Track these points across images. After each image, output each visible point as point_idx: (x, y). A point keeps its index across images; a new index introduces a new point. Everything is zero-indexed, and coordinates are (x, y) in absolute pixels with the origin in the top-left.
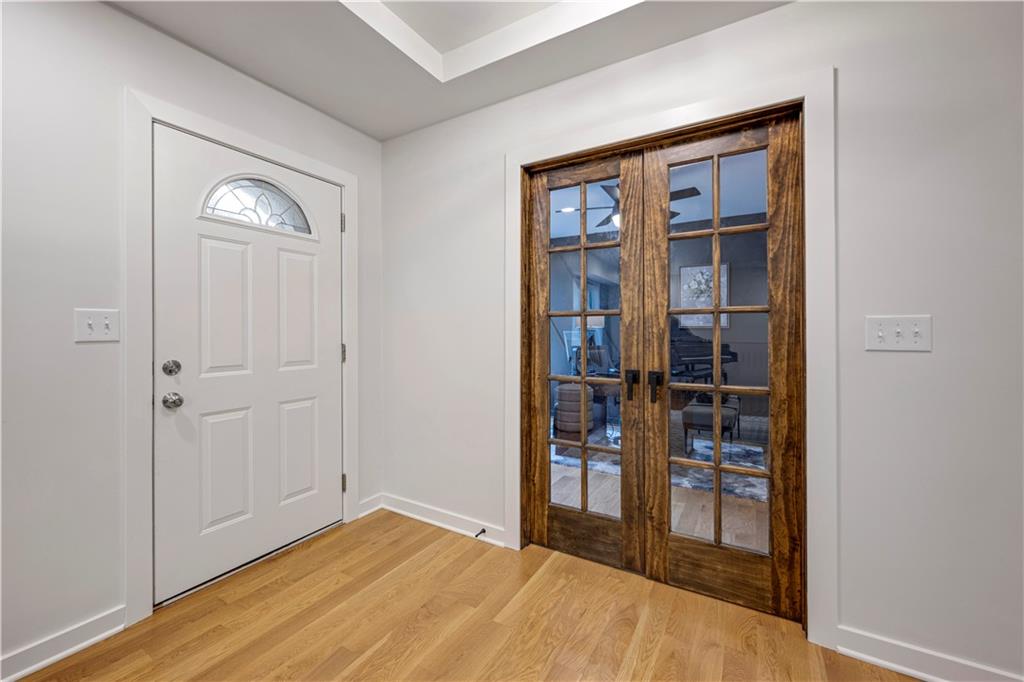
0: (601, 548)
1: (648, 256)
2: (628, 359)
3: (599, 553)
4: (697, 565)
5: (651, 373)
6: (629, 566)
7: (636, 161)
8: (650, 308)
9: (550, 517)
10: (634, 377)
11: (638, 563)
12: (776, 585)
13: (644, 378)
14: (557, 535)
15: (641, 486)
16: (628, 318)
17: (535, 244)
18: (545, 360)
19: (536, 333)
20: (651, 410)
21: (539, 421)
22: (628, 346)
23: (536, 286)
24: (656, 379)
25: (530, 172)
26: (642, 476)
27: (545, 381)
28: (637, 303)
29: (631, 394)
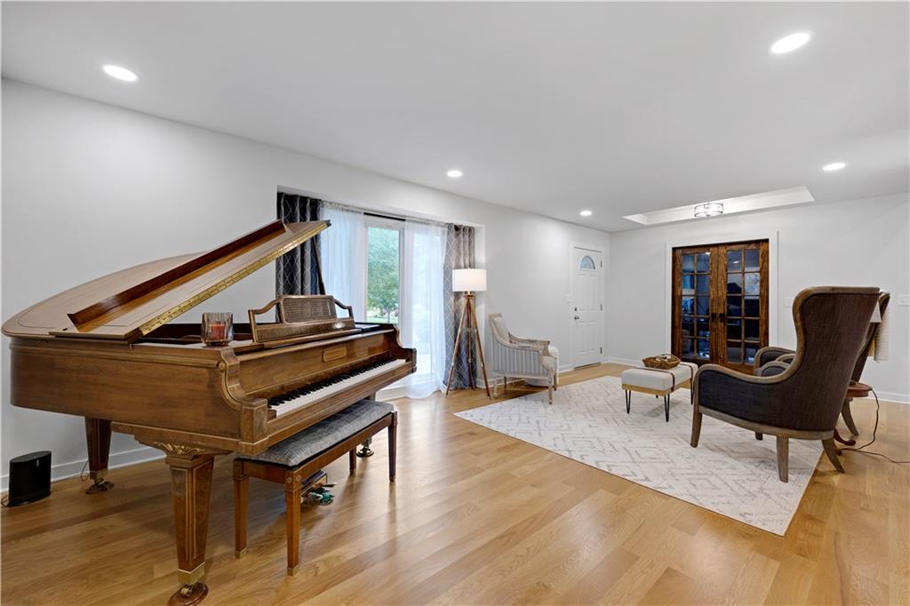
1: (719, 278)
7: (716, 249)
8: (720, 294)
13: (718, 316)
16: (712, 297)
17: (676, 272)
18: (680, 309)
19: (677, 302)
20: (721, 325)
21: (678, 330)
22: (712, 306)
23: (677, 286)
24: (722, 316)
25: (674, 249)
26: (716, 346)
27: (680, 317)
28: (716, 292)
29: (713, 321)
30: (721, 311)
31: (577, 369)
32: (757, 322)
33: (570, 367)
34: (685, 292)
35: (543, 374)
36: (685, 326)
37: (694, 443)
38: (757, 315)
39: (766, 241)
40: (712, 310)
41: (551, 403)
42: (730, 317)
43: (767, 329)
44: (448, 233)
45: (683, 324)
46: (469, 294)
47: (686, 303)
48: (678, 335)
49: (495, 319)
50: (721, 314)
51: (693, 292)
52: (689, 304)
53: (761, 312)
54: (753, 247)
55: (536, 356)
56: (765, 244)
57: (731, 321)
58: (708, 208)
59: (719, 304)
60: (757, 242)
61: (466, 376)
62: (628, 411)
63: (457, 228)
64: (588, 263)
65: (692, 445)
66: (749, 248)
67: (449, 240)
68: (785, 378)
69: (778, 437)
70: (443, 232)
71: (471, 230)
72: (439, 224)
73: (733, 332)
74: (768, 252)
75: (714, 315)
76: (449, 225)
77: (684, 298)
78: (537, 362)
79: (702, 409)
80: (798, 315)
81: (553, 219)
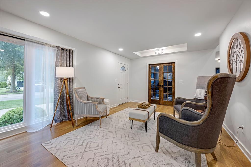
3: (156, 103)
4: (166, 103)
7: (161, 65)
8: (162, 79)
9: (151, 100)
13: (161, 86)
14: (152, 102)
15: (161, 96)
16: (159, 80)
17: (150, 72)
18: (151, 84)
19: (150, 82)
20: (162, 89)
21: (150, 91)
22: (160, 83)
23: (150, 77)
24: (162, 86)
25: (149, 65)
26: (161, 95)
27: (151, 86)
29: (160, 87)
31: (119, 105)
32: (172, 88)
33: (116, 105)
34: (152, 79)
35: (97, 114)
36: (152, 89)
37: (157, 151)
38: (172, 85)
39: (174, 63)
40: (160, 84)
41: (100, 127)
42: (164, 86)
43: (174, 90)
44: (57, 51)
45: (152, 88)
46: (65, 78)
47: (152, 82)
48: (150, 92)
49: (77, 90)
50: (162, 85)
51: (154, 79)
52: (153, 82)
53: (173, 85)
54: (170, 65)
55: (94, 106)
56: (174, 64)
57: (164, 87)
58: (159, 51)
59: (161, 82)
60: (171, 63)
61: (67, 115)
62: (132, 128)
63: (62, 49)
64: (123, 68)
65: (156, 151)
66: (169, 65)
67: (58, 54)
68: (200, 123)
69: (195, 153)
70: (55, 50)
71: (70, 51)
72: (51, 46)
73: (165, 91)
74: (174, 66)
75: (160, 86)
76: (58, 47)
77: (152, 80)
78: (94, 109)
79: (160, 134)
80: (210, 90)
81: (110, 51)
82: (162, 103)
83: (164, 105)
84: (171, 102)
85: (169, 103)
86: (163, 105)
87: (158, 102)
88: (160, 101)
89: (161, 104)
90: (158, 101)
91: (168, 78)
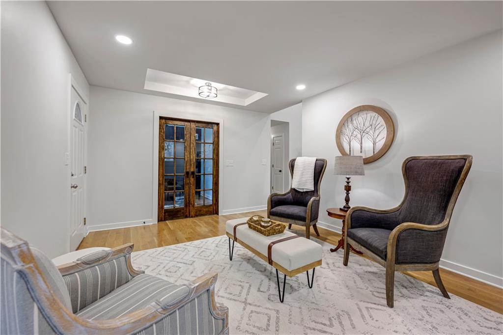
0: (179, 215)
1: (191, 146)
2: (186, 169)
3: (179, 217)
4: (201, 211)
5: (192, 172)
6: (186, 217)
7: (189, 124)
8: (192, 157)
9: (165, 213)
10: (187, 173)
11: (188, 216)
12: (213, 209)
13: (190, 173)
14: (167, 216)
15: (189, 198)
16: (186, 160)
17: (161, 138)
18: (163, 170)
19: (161, 163)
20: (193, 180)
21: (162, 185)
22: (186, 166)
23: (161, 150)
24: (193, 173)
25: (160, 118)
26: (189, 195)
27: (163, 176)
28: (189, 156)
29: (187, 177)
30: (192, 170)
39: (218, 124)
48: (162, 190)
53: (214, 169)
54: (210, 126)
56: (216, 126)
59: (191, 165)
60: (212, 124)
64: (78, 112)
66: (208, 127)
74: (219, 132)
77: (165, 160)
79: (397, 266)
82: (192, 213)
83: (196, 216)
84: (211, 205)
85: (207, 209)
86: (194, 217)
87: (183, 213)
88: (186, 211)
89: (189, 217)
90: (182, 211)
91: (204, 156)
